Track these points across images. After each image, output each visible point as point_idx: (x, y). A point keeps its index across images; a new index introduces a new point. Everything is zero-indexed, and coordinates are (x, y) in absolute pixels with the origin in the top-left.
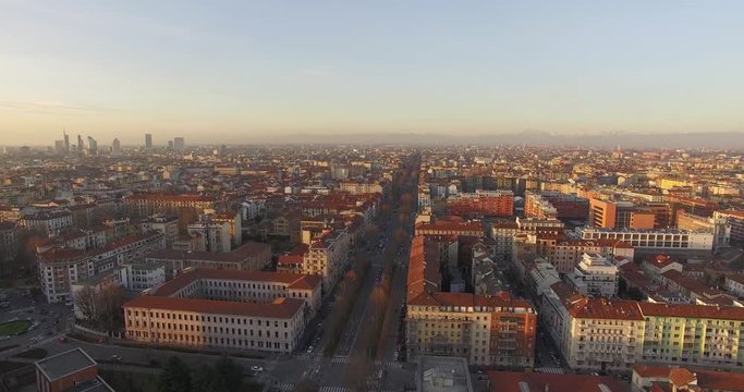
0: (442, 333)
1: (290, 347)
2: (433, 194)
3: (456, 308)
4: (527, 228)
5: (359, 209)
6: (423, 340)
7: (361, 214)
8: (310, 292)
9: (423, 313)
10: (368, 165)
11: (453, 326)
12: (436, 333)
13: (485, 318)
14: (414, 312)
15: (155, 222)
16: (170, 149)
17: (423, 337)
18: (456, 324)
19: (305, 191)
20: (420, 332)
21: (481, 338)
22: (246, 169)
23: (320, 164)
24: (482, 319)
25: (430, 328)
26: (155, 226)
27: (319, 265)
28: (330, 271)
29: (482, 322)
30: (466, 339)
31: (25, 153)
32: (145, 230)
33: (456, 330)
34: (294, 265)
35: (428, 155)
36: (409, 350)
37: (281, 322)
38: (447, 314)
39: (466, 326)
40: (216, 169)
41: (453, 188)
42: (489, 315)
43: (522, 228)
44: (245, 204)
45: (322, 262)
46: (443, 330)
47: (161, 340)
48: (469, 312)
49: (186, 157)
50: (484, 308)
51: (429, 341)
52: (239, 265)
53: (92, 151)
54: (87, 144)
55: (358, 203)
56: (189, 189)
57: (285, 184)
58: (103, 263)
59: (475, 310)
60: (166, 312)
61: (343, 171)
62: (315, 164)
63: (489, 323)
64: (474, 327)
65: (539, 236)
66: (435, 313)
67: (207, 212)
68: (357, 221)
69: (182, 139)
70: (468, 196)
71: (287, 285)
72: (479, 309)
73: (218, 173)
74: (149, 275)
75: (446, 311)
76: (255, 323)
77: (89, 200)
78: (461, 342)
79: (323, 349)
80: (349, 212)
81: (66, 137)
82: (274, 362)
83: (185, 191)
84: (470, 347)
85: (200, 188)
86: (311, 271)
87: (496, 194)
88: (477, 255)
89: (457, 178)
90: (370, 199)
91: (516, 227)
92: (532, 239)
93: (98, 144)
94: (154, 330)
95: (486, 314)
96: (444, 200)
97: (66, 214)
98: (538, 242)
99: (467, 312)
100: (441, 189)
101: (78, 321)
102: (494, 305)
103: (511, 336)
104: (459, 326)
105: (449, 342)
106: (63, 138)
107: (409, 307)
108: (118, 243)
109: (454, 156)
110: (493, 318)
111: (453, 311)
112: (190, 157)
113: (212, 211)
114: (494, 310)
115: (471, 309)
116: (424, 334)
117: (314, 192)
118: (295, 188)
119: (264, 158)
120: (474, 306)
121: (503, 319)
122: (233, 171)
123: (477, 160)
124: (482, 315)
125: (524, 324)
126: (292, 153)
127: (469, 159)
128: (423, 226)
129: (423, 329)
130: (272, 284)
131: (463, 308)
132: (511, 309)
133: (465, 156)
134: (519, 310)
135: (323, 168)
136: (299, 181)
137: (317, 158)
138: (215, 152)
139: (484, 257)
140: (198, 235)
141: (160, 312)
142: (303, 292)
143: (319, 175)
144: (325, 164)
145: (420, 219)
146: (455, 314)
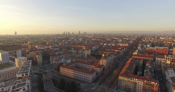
0: (128, 85)
1: (91, 81)
2: (142, 47)
3: (133, 79)
4: (168, 59)
5: (119, 50)
6: (123, 86)
7: (120, 51)
8: (99, 69)
9: (123, 79)
10: (128, 39)
11: (131, 83)
12: (126, 85)
13: (141, 83)
14: (120, 78)
15: (72, 50)
16: (84, 34)
17: (123, 85)
18: (132, 83)
19: (109, 45)
20: (122, 83)
21: (139, 89)
22: (98, 39)
23: (116, 38)
24: (140, 83)
25: (125, 83)
26: (72, 51)
27: (103, 63)
28: (106, 65)
29: (140, 84)
30: (135, 88)
31: (58, 35)
32: (70, 51)
33: (132, 85)
34: (98, 62)
35: (146, 37)
36: (119, 87)
37: (89, 75)
38: (130, 80)
39: (135, 84)
40: (91, 39)
41: (148, 46)
42: (142, 82)
43: (166, 59)
44: (93, 47)
45: (104, 62)
46: (128, 84)
47: (66, 75)
48: (136, 80)
49: (86, 36)
50: (141, 80)
51: (124, 86)
52: (86, 61)
53: (69, 35)
54: (68, 33)
55: (120, 48)
56: (84, 43)
57: (105, 43)
58: (60, 57)
59: (138, 80)
60: (67, 69)
61: (121, 40)
62: (114, 38)
63: (142, 84)
64: (137, 85)
65: (171, 61)
66: (126, 79)
67: (84, 48)
68: (118, 53)
69: (86, 32)
70: (152, 48)
71: (94, 66)
72: (139, 80)
73: (91, 40)
74: (67, 61)
75: (130, 79)
76: (84, 74)
77: (63, 45)
78: (133, 88)
79: (99, 83)
80: (117, 50)
81: (65, 32)
82: (87, 84)
83: (83, 44)
84: (136, 90)
85: (86, 43)
86: (102, 64)
87: (162, 48)
88: (147, 65)
89: (151, 43)
90: (124, 47)
91: (164, 58)
92: (169, 62)
93: (70, 33)
94: (65, 73)
95: (141, 82)
96: (145, 49)
97: (59, 47)
98: (171, 63)
99: (135, 80)
100: (145, 46)
101: (54, 69)
102: (144, 80)
103: (149, 90)
104: (133, 84)
105: (130, 88)
106: (64, 32)
107: (119, 76)
108: (64, 54)
109: (154, 37)
110: (143, 84)
111: (131, 79)
112: (87, 36)
113: (85, 48)
114: (144, 81)
115: (137, 80)
116: (123, 84)
117: (111, 45)
118: (107, 44)
119: (103, 37)
120: (138, 79)
121: (147, 84)
122: (95, 39)
123: (161, 38)
124: (140, 82)
125: (154, 87)
126: (110, 36)
127: (158, 38)
128: (135, 55)
129: (123, 83)
130: (91, 66)
131: (135, 79)
132: (150, 82)
133: (157, 37)
134: (153, 83)
135: (115, 39)
136: (109, 42)
137: (116, 37)
138: (93, 35)
139: (149, 65)
140: (80, 53)
141: (66, 69)
142: (97, 69)
143: (114, 41)
144: (117, 38)
145: (134, 53)
146: (132, 80)
